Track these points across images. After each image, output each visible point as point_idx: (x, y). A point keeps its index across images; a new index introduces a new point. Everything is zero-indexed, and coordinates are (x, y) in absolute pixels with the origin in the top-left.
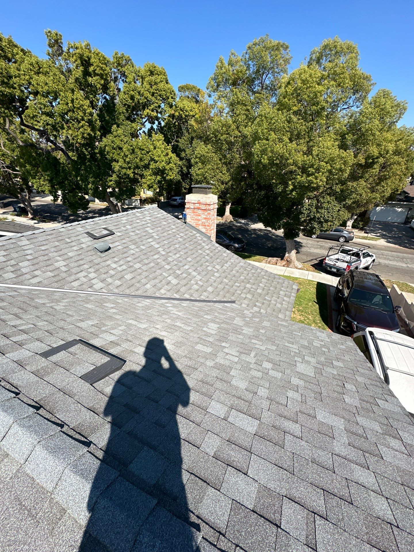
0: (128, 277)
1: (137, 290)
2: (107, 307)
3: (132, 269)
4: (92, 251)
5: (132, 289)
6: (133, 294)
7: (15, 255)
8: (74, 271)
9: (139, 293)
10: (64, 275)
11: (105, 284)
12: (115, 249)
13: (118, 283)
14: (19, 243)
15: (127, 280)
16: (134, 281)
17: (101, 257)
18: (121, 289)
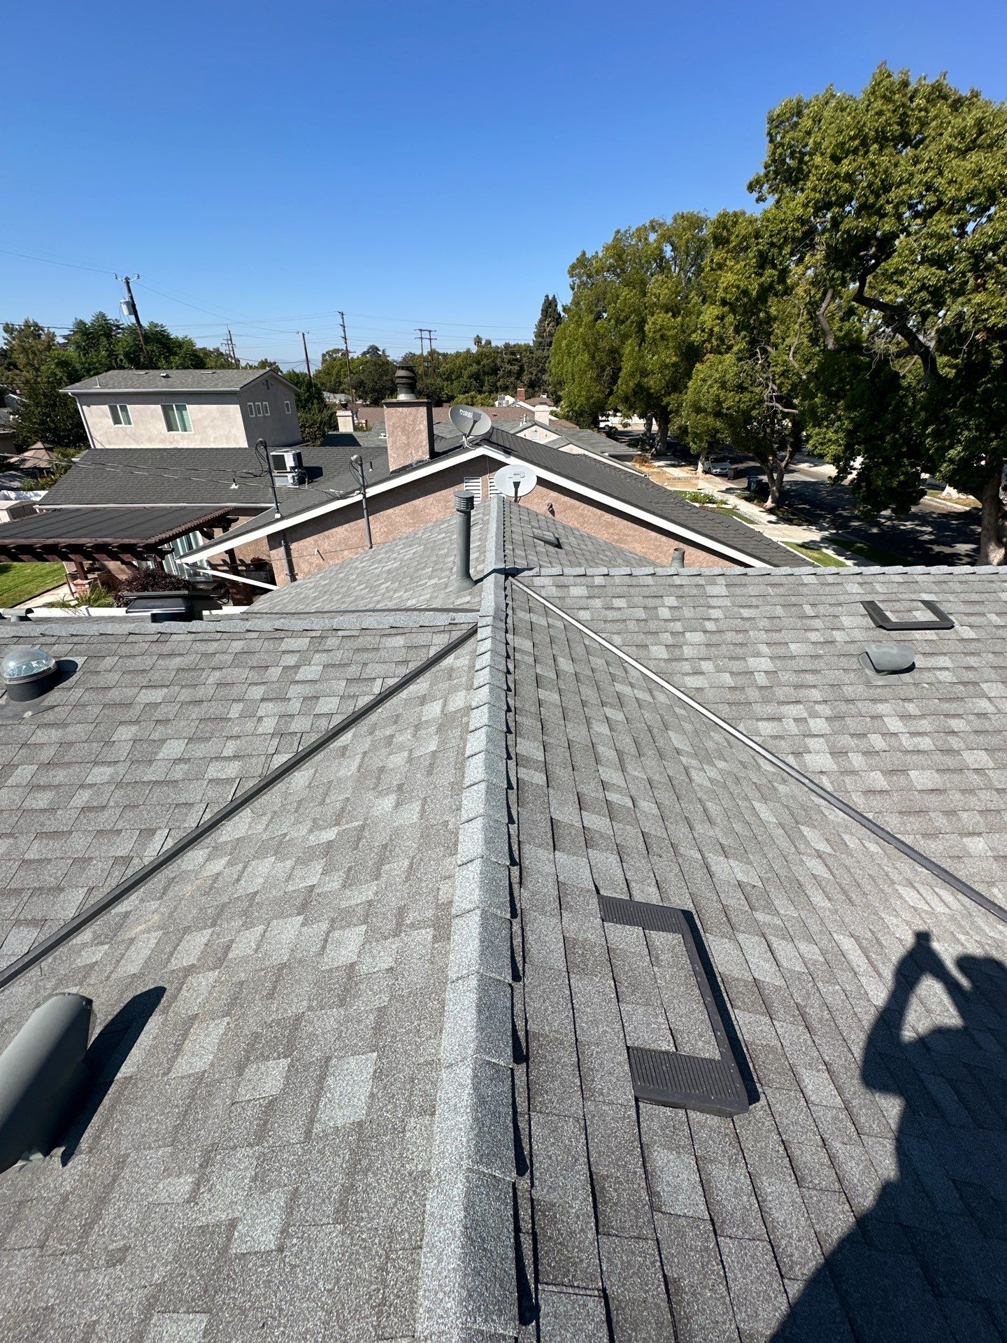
0: (921, 778)
1: (926, 835)
2: (808, 844)
3: (949, 761)
4: (855, 659)
5: (914, 823)
6: (908, 840)
7: (688, 613)
8: (780, 693)
9: (931, 848)
10: (753, 694)
11: (837, 763)
12: (927, 676)
13: (878, 780)
14: (708, 588)
15: (910, 788)
16: (933, 801)
17: (868, 684)
18: (876, 802)
